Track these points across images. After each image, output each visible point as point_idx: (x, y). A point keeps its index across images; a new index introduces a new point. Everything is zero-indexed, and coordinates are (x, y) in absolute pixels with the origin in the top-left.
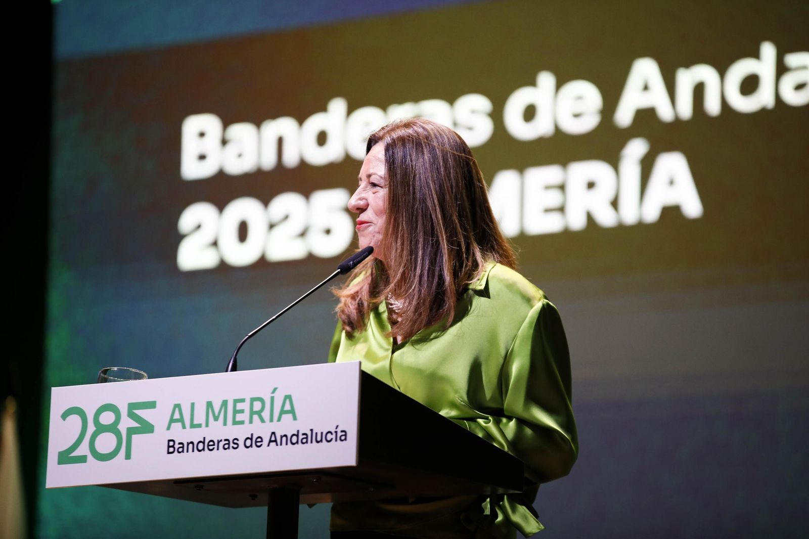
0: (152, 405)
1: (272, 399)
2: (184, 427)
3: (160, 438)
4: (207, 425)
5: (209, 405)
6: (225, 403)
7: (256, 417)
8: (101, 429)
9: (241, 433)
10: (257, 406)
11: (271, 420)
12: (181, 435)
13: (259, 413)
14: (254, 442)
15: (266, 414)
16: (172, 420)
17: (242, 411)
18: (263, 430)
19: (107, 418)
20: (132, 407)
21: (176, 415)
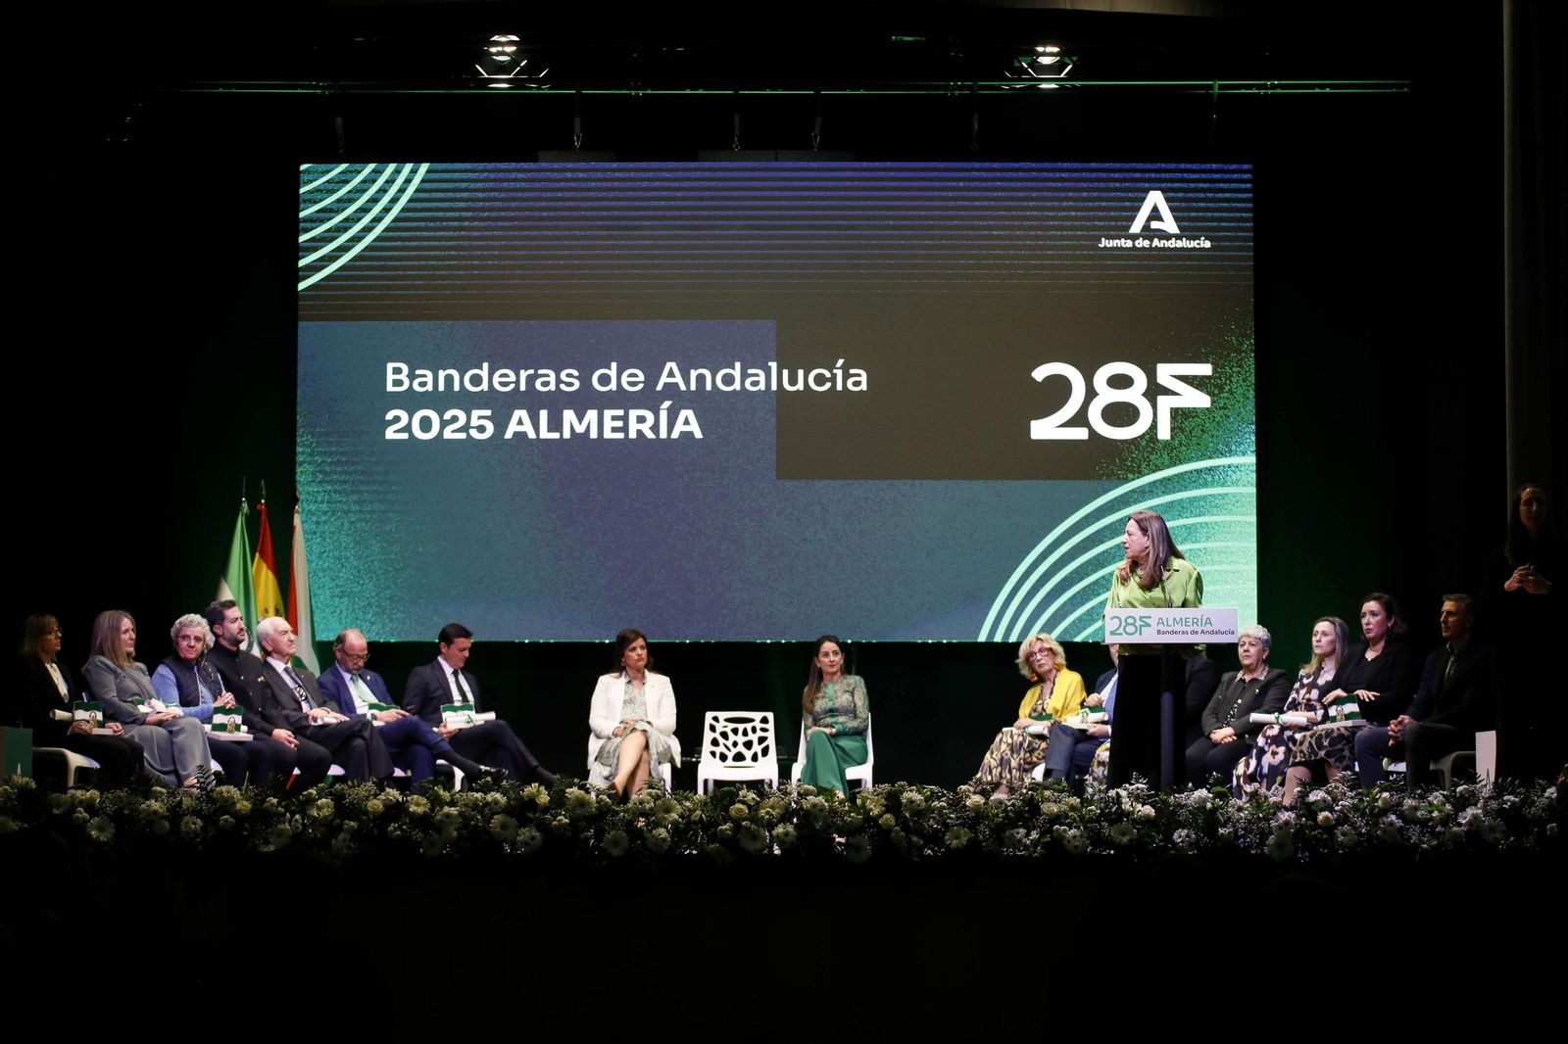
0: (1150, 617)
1: (1202, 618)
2: (1164, 625)
3: (1154, 628)
4: (1174, 625)
5: (1175, 619)
6: (1181, 619)
8: (1128, 624)
9: (1189, 629)
10: (1195, 621)
11: (1202, 625)
12: (1162, 628)
13: (1196, 623)
14: (1194, 632)
15: (1199, 624)
16: (1159, 623)
17: (1189, 622)
18: (1199, 629)
19: (1130, 621)
20: (1140, 617)
21: (1160, 621)
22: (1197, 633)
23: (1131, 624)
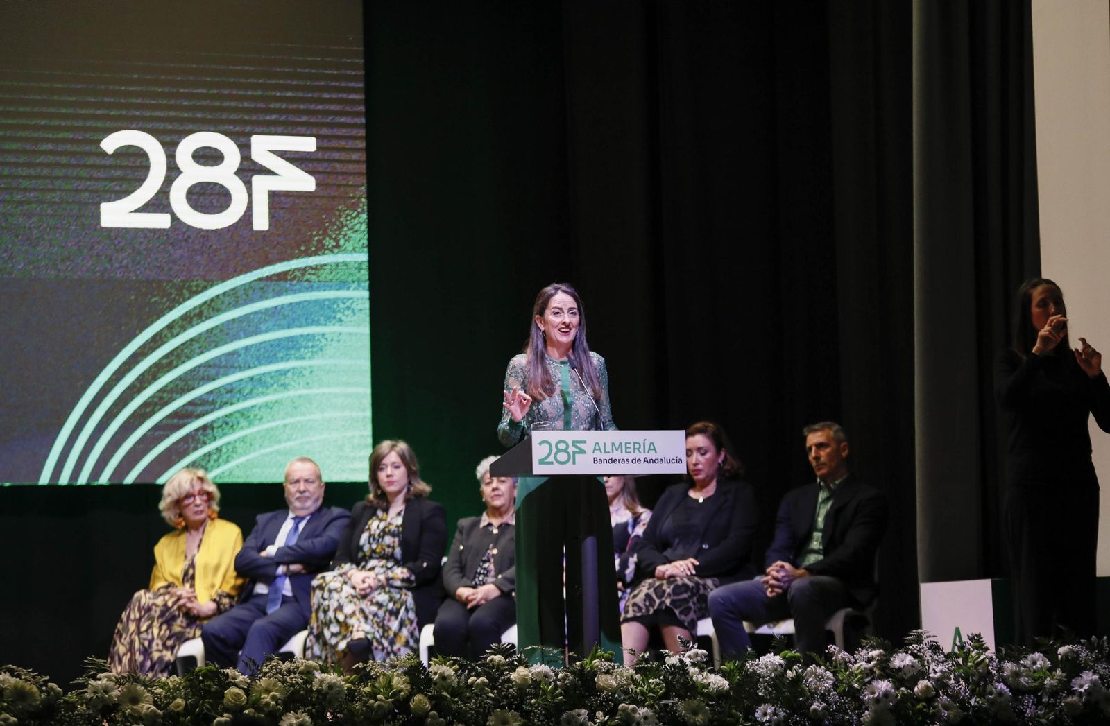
0: (585, 442)
1: (644, 443)
2: (601, 452)
3: (590, 456)
4: (613, 452)
5: (613, 444)
6: (621, 444)
7: (636, 451)
8: (559, 451)
9: (631, 457)
10: (637, 446)
11: (644, 452)
13: (638, 449)
14: (636, 461)
15: (642, 450)
16: (595, 449)
17: (630, 448)
19: (562, 446)
20: (574, 443)
21: (597, 448)
22: (638, 461)
23: (562, 451)
